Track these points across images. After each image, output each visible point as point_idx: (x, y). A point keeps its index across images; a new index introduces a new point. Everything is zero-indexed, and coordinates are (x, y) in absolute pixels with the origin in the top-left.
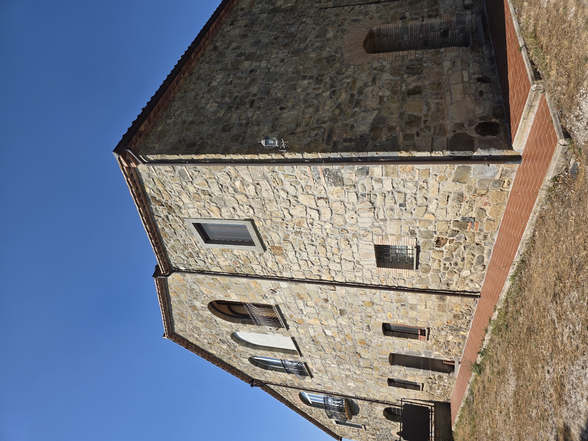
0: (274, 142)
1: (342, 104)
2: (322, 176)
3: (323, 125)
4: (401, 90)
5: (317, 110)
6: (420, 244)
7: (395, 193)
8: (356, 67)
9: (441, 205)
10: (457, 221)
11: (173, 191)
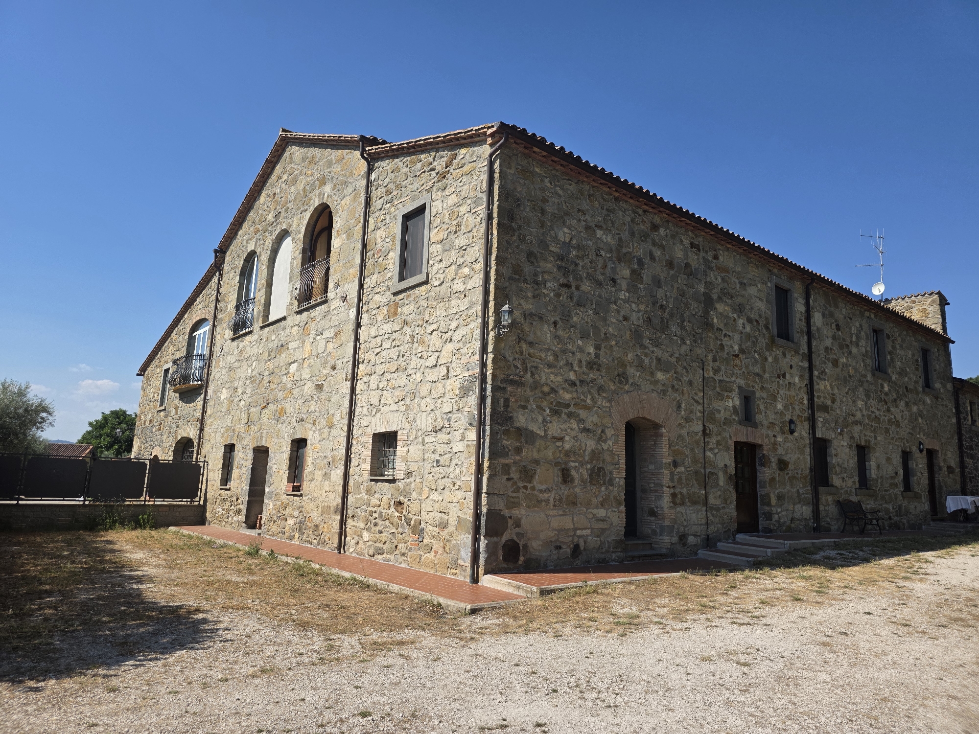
0: (506, 320)
1: (556, 395)
2: (470, 373)
3: (529, 374)
4: (569, 461)
5: (550, 366)
6: (398, 483)
7: (451, 455)
8: (608, 410)
9: (437, 506)
10: (420, 524)
11: (461, 184)
